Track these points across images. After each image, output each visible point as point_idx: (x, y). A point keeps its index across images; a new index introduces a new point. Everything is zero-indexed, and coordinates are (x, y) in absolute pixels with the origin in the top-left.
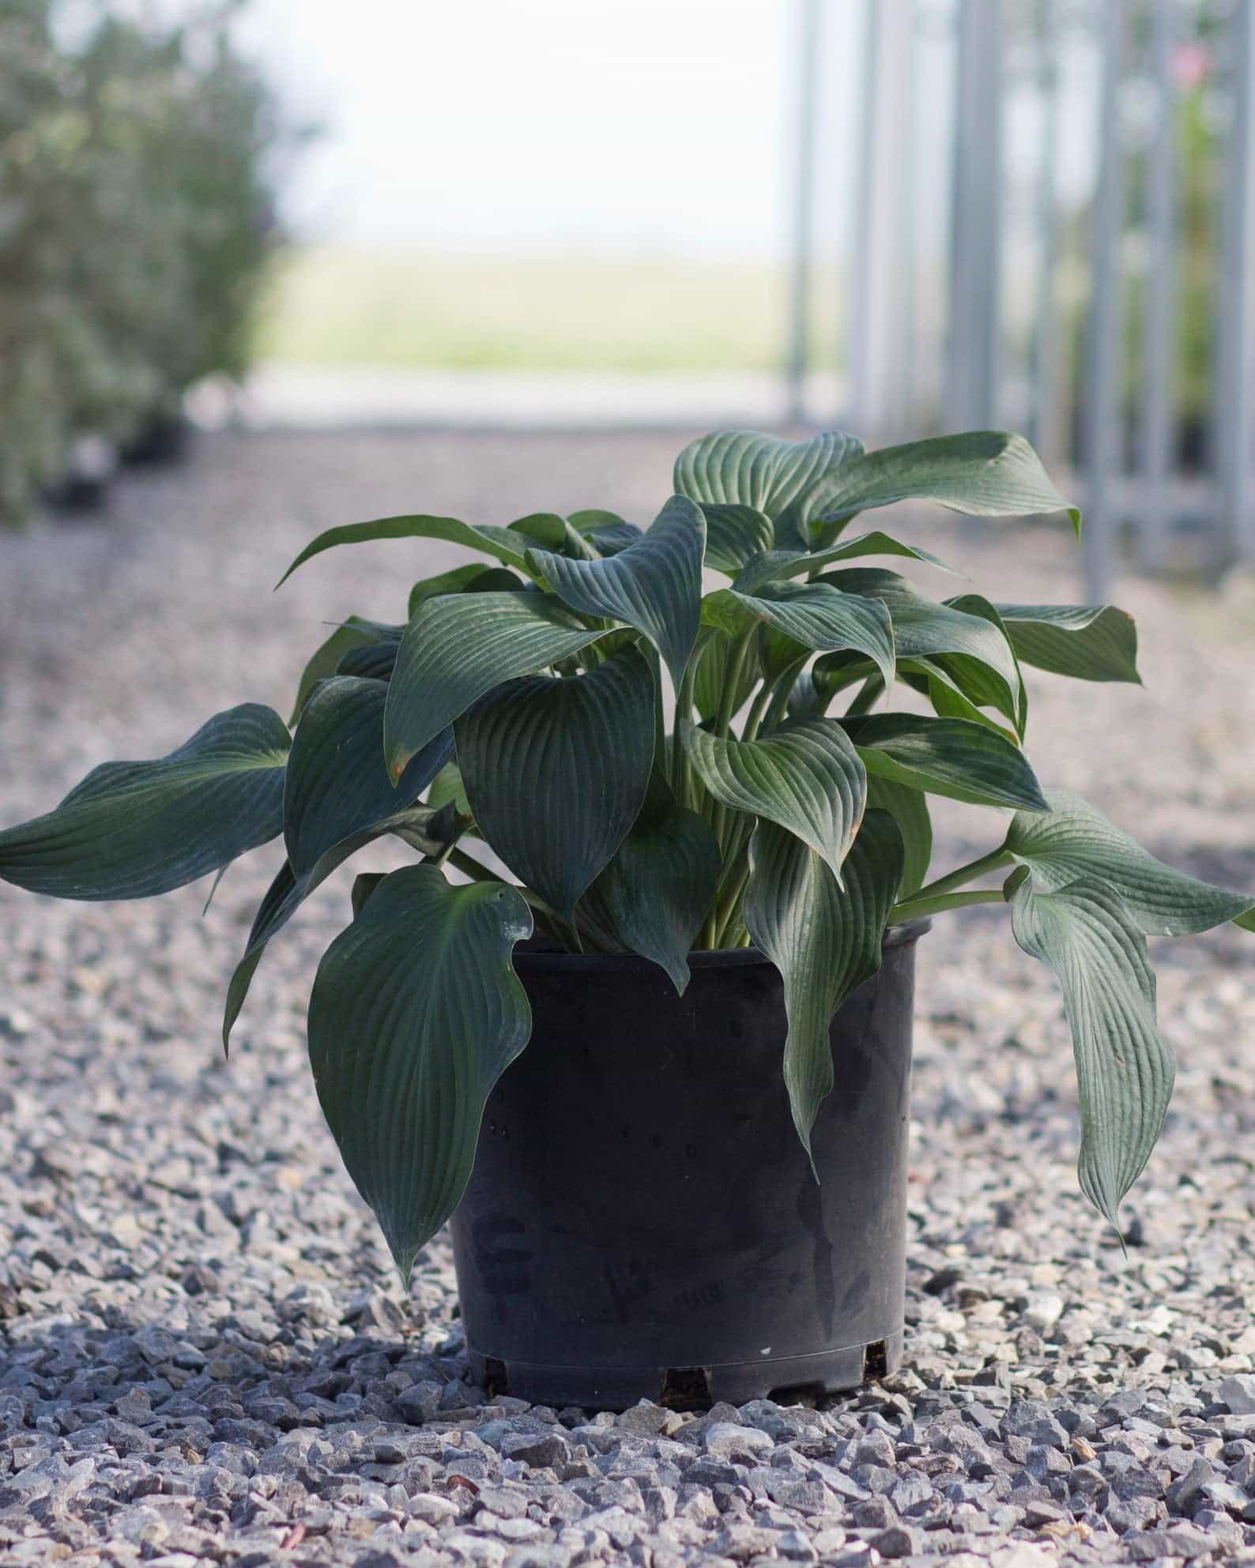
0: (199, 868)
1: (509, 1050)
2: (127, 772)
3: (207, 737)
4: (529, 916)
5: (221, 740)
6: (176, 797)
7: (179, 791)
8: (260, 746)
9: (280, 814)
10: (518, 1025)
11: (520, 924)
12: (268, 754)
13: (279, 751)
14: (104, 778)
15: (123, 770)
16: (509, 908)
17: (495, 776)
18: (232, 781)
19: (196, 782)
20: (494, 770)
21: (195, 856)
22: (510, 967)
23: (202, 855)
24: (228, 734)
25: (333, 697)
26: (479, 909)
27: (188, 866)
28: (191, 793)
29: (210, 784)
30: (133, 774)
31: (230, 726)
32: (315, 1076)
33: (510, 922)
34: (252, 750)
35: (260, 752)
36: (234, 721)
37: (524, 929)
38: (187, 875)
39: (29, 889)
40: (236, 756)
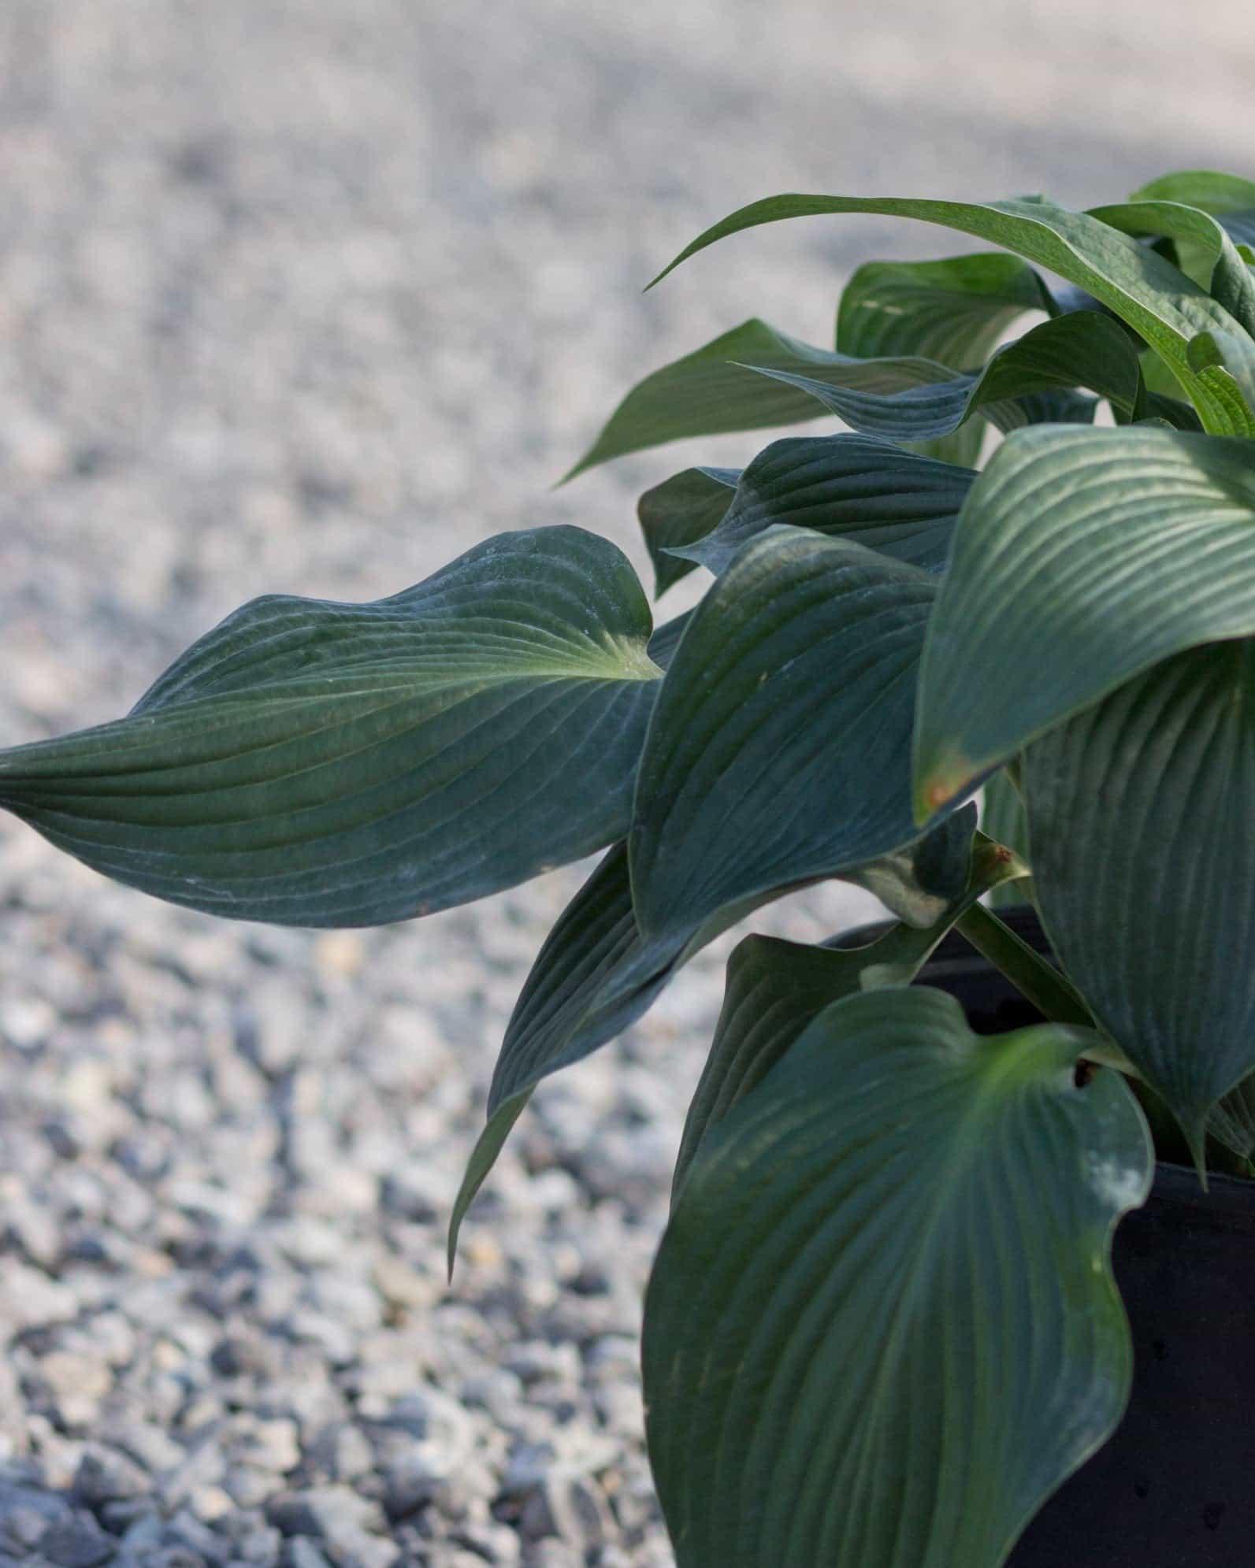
0: (448, 887)
1: (1073, 1436)
2: (309, 628)
3: (478, 577)
4: (1144, 1148)
5: (507, 592)
6: (413, 716)
7: (419, 704)
8: (583, 623)
9: (628, 794)
10: (1097, 1385)
11: (1124, 1163)
12: (599, 640)
13: (623, 639)
14: (264, 630)
15: (303, 621)
16: (1103, 1121)
17: (1090, 814)
18: (529, 701)
19: (456, 691)
20: (1093, 799)
21: (442, 855)
22: (1099, 1264)
23: (456, 857)
24: (521, 581)
25: (768, 573)
26: (1033, 1110)
27: (424, 877)
28: (449, 712)
29: (484, 699)
30: (323, 637)
31: (527, 567)
32: (647, 1400)
33: (1103, 1153)
34: (572, 630)
35: (584, 636)
36: (538, 557)
37: (1133, 1177)
38: (423, 896)
39: (95, 867)
40: (536, 638)
